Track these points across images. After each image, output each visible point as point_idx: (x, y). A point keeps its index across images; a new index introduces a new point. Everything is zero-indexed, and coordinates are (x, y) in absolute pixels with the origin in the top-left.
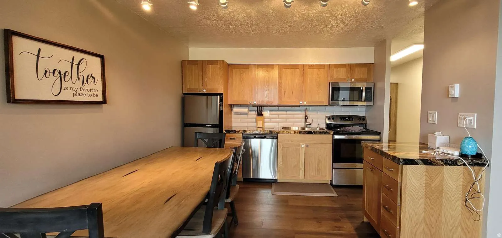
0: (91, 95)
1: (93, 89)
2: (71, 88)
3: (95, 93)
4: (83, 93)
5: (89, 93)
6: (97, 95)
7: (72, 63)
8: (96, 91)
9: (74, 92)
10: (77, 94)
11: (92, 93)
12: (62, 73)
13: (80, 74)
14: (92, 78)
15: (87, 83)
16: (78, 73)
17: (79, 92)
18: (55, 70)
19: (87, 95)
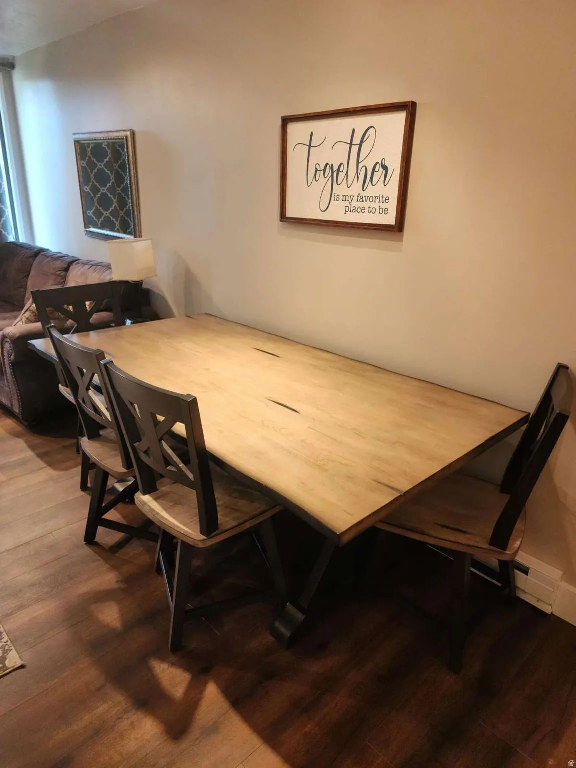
0: (374, 210)
1: (381, 196)
2: (344, 196)
3: (384, 206)
4: (362, 205)
5: (373, 205)
6: (386, 211)
7: (351, 144)
8: (387, 200)
9: (347, 204)
10: (352, 207)
11: (376, 205)
12: (336, 168)
13: (361, 166)
14: (382, 170)
15: (372, 182)
16: (358, 163)
17: (355, 204)
18: (327, 164)
19: (367, 210)
